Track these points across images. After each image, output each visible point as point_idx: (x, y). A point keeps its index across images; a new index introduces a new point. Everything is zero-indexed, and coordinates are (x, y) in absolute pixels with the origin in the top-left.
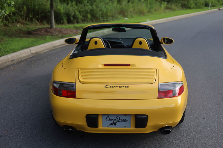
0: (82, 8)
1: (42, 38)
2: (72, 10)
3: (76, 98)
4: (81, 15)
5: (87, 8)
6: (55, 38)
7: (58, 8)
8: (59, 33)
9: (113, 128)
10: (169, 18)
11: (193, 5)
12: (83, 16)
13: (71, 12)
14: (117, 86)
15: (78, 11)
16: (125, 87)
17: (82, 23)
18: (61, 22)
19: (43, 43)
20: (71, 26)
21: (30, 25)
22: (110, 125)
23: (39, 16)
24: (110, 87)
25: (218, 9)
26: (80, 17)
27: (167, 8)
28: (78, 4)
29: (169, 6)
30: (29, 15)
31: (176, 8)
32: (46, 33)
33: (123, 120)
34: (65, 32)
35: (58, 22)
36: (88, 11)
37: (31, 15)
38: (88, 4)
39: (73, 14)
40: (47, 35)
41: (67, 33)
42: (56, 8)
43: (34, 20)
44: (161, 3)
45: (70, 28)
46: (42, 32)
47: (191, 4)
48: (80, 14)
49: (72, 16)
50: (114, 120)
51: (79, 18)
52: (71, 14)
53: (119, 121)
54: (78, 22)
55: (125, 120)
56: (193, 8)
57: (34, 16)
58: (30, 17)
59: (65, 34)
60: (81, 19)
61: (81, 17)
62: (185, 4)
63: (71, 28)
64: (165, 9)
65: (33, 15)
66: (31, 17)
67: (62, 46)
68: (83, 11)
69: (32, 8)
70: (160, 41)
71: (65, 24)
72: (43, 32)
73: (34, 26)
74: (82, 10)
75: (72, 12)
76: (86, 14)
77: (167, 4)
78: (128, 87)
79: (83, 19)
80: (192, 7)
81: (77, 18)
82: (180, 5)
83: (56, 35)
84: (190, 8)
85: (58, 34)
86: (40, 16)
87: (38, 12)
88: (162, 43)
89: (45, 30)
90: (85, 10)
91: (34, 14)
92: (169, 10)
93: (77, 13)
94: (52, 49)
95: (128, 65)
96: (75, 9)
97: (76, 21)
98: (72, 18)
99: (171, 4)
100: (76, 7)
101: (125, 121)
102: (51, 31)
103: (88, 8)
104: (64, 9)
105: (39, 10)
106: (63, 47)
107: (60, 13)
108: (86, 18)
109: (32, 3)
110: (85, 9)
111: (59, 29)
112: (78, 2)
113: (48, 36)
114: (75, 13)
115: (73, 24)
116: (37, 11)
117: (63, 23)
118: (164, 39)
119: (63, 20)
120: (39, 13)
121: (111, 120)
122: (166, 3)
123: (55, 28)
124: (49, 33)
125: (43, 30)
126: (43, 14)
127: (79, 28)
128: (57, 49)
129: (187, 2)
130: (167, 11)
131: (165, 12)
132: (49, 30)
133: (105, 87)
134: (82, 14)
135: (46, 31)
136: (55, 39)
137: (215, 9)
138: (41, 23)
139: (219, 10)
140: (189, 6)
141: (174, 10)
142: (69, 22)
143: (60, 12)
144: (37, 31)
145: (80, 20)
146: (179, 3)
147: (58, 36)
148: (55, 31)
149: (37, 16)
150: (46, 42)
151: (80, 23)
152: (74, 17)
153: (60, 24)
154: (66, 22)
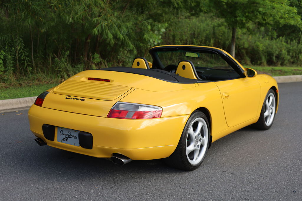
2: (277, 47)
3: (41, 107)
4: (289, 55)
9: (64, 144)
12: (292, 57)
13: (274, 50)
14: (75, 99)
16: (82, 100)
17: (288, 66)
18: (257, 62)
22: (63, 140)
24: (69, 99)
33: (74, 136)
35: (253, 63)
39: (277, 52)
48: (287, 53)
49: (275, 55)
50: (67, 135)
51: (285, 59)
52: (274, 53)
53: (70, 137)
54: (282, 65)
55: (75, 136)
60: (289, 60)
61: (289, 57)
68: (293, 50)
71: (264, 66)
76: (298, 54)
78: (84, 100)
79: (292, 60)
81: (283, 59)
93: (284, 52)
95: (108, 81)
96: (281, 47)
97: (280, 63)
98: (274, 59)
101: (75, 138)
104: (264, 46)
107: (258, 50)
108: (297, 59)
114: (281, 51)
115: (276, 66)
117: (260, 64)
119: (261, 60)
121: (64, 134)
133: (66, 98)
134: (291, 54)
142: (270, 63)
145: (286, 61)
151: (286, 65)
152: (278, 57)
153: (256, 65)
154: (265, 63)
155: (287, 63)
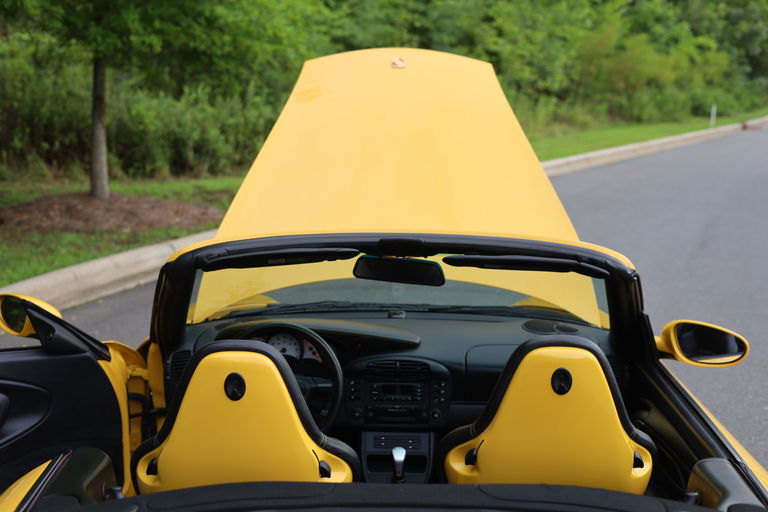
0: (232, 115)
1: (38, 245)
2: (194, 120)
4: (227, 141)
5: (252, 114)
6: (98, 248)
7: (134, 112)
8: (125, 219)
10: (572, 159)
11: (650, 110)
12: (237, 146)
13: (188, 129)
15: (219, 125)
17: (229, 175)
18: (144, 168)
19: (35, 274)
20: (186, 185)
21: (14, 180)
23: (52, 144)
25: (738, 126)
26: (225, 148)
27: (556, 118)
28: (219, 99)
29: (564, 110)
30: (12, 140)
31: (588, 118)
32: (66, 221)
34: (154, 216)
35: (131, 171)
36: (255, 125)
37: (21, 140)
38: (258, 99)
39: (196, 136)
40: (67, 229)
41: (159, 222)
42: (129, 110)
43: (30, 158)
44: (536, 101)
45: (178, 194)
46: (48, 217)
47: (642, 108)
48: (222, 138)
49: (191, 144)
51: (219, 153)
52: (189, 138)
54: (213, 171)
56: (650, 121)
57: (33, 142)
58: (14, 148)
59: (151, 225)
60: (228, 157)
61: (229, 149)
62: (621, 107)
63: (186, 197)
64: (548, 124)
65: (27, 138)
66: (21, 150)
67: (120, 288)
68: (236, 126)
69: (26, 110)
70: (658, 339)
71: (164, 180)
72: (52, 213)
73: (30, 186)
74: (231, 121)
75: (193, 130)
76: (250, 139)
77: (557, 105)
79: (237, 157)
80: (645, 116)
81: (213, 155)
82: (603, 108)
83: (109, 232)
84: (639, 120)
85: (120, 227)
86: (57, 145)
87: (49, 126)
88: (671, 355)
89: (63, 207)
90: (246, 123)
91: (32, 135)
92: (565, 127)
93: (214, 133)
94: (73, 303)
96: (204, 120)
97: (206, 166)
98: (190, 155)
99: (572, 104)
100: (210, 110)
102: (89, 210)
103: (260, 116)
104: (158, 116)
105: (56, 119)
106: (125, 292)
107: (144, 133)
108: (249, 153)
109: (28, 90)
110: (246, 118)
111: (129, 202)
112: (218, 90)
113: (70, 237)
114: (204, 131)
115: (197, 176)
116: (44, 121)
117: (152, 175)
118: (683, 329)
119: (154, 161)
120: (56, 133)
122: (554, 100)
123: (112, 195)
124: (79, 218)
125: (56, 207)
126: (71, 138)
127: (217, 196)
128: (94, 303)
129: (629, 98)
130: (558, 128)
131: (552, 135)
132: (80, 207)
134: (232, 138)
135: (70, 211)
136: (99, 252)
137: (731, 127)
138: (61, 173)
139: (745, 127)
140: (636, 112)
141: (584, 126)
142: (180, 167)
143: (141, 127)
144: (30, 212)
145: (223, 162)
146: (601, 102)
147: (115, 237)
148: (108, 210)
149: (45, 145)
150: (53, 267)
151: (223, 172)
152: (199, 149)
153: (139, 178)
154: (166, 169)
155: (225, 166)
